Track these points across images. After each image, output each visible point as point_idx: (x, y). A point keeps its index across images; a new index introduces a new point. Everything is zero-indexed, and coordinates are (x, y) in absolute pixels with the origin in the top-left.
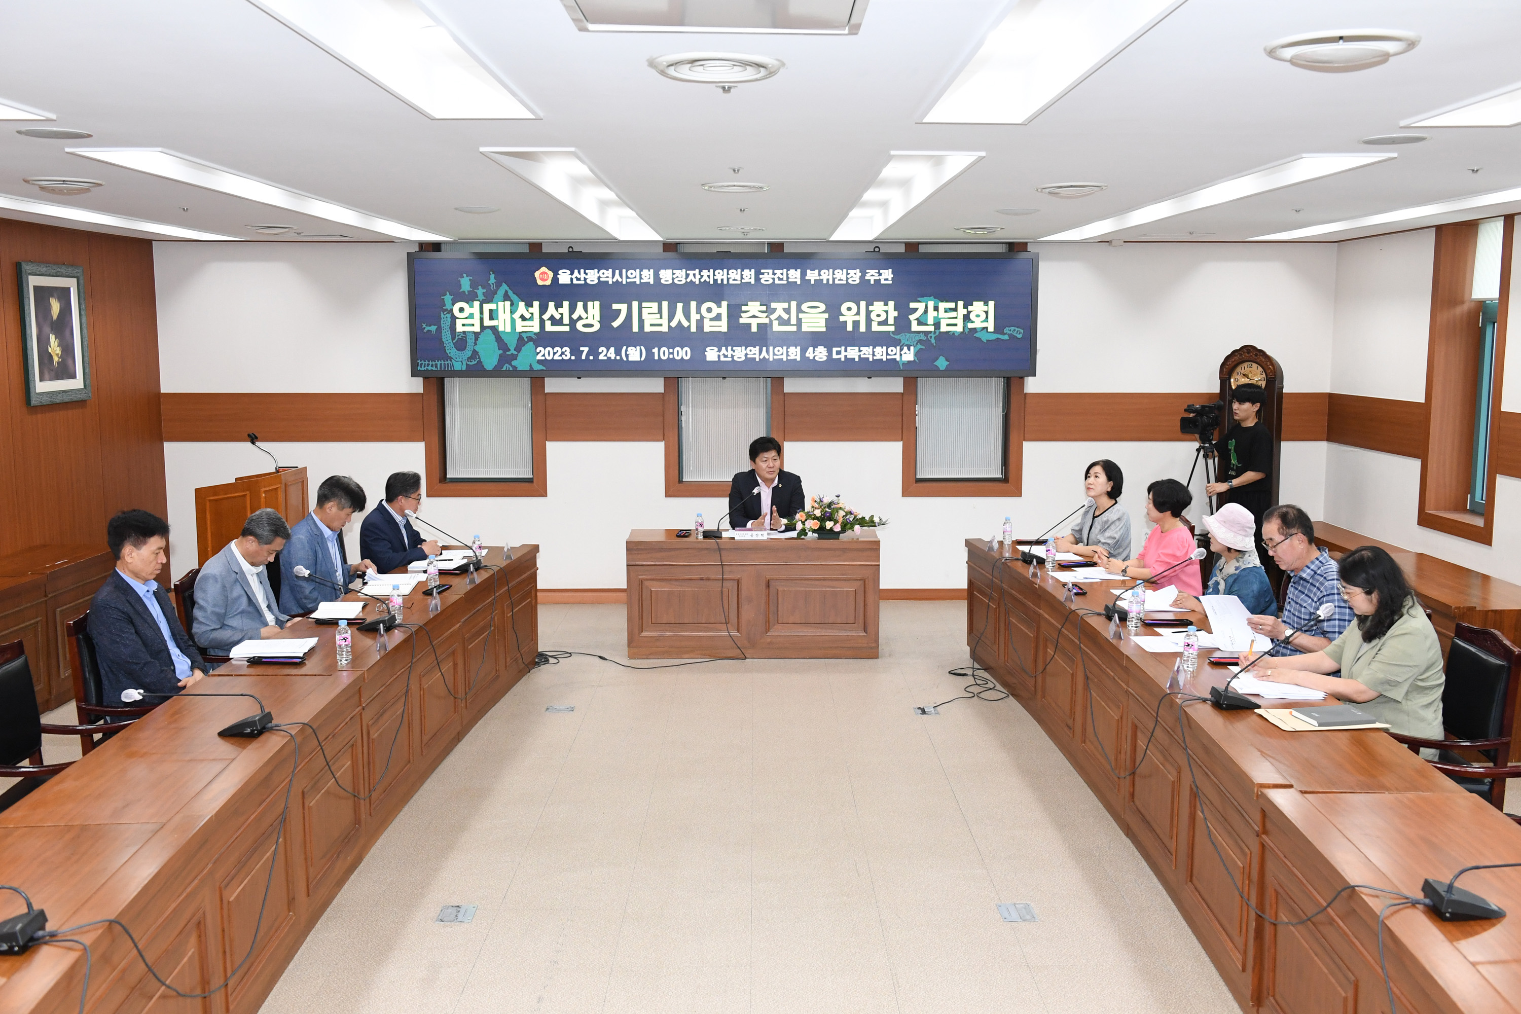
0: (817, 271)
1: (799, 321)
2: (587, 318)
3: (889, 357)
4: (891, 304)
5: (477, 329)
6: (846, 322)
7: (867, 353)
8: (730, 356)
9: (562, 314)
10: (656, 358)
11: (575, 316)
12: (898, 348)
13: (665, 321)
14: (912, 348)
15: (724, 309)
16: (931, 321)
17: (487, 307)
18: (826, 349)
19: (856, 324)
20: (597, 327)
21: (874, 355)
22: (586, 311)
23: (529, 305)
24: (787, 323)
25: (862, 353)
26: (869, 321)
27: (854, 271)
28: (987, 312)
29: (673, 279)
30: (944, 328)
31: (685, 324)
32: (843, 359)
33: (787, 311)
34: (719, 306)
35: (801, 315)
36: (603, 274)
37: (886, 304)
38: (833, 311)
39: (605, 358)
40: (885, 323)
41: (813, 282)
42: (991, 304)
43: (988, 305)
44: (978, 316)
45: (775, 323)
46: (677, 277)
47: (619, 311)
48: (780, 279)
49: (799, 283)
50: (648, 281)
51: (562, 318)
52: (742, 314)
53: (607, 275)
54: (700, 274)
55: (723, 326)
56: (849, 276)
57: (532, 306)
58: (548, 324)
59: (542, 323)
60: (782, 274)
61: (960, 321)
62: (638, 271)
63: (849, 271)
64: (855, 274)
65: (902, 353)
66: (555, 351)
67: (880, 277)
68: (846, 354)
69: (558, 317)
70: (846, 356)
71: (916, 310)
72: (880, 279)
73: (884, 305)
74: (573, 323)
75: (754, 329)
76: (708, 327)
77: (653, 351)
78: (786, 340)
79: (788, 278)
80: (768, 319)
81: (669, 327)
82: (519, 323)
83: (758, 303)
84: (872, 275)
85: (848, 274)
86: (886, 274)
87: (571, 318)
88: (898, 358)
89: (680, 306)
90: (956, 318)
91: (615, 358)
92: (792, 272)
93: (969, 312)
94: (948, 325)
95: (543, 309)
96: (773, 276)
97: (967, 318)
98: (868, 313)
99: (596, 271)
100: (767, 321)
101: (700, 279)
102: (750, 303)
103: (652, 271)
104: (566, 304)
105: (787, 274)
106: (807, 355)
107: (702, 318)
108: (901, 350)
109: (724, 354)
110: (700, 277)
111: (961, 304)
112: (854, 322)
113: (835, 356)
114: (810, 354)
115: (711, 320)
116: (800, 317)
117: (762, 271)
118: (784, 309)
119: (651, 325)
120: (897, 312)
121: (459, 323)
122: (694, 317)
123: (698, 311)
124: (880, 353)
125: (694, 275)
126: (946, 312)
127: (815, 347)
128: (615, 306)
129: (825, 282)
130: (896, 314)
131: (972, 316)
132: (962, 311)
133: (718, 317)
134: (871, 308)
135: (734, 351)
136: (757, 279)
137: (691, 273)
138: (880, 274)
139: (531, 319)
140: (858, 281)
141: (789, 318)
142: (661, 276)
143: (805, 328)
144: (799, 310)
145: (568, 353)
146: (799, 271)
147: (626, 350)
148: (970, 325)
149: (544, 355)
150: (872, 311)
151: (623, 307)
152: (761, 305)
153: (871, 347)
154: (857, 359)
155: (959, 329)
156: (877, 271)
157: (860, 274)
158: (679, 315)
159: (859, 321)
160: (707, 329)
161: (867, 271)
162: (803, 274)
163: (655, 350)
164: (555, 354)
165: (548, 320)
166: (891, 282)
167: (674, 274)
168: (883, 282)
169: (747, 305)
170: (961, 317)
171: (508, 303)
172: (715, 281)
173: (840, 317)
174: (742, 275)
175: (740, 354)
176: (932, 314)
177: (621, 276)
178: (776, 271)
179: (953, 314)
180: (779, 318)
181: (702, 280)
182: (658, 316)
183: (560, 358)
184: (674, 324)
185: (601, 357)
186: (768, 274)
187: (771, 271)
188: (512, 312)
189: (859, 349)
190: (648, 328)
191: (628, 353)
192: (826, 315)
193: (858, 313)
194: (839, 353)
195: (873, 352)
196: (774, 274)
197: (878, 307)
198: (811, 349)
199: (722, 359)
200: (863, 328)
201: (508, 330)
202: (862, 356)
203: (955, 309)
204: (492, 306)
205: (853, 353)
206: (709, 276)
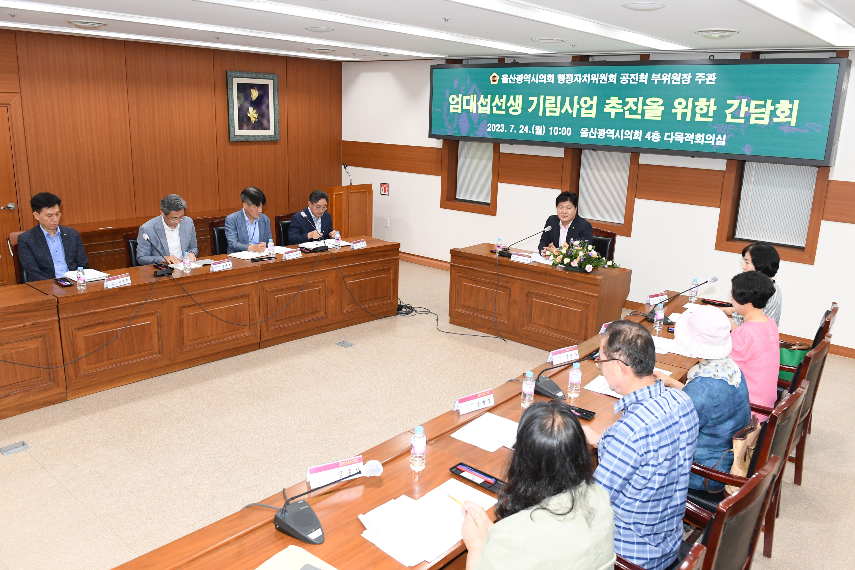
0: (660, 74)
1: (643, 111)
2: (515, 106)
3: (706, 142)
4: (713, 100)
5: (459, 111)
6: (676, 113)
7: (690, 138)
8: (595, 135)
9: (502, 103)
10: (551, 134)
11: (509, 105)
12: (714, 135)
13: (558, 110)
14: (725, 136)
15: (594, 102)
16: (742, 115)
17: (465, 98)
18: (660, 133)
19: (684, 115)
20: (520, 111)
21: (694, 140)
22: (515, 102)
23: (486, 97)
24: (635, 112)
25: (685, 138)
26: (694, 113)
27: (687, 74)
28: (791, 110)
29: (565, 80)
30: (753, 121)
31: (570, 111)
32: (671, 142)
33: (636, 104)
34: (592, 99)
35: (645, 108)
36: (526, 77)
37: (708, 100)
38: (668, 106)
39: (523, 132)
40: (706, 115)
41: (656, 83)
42: (796, 103)
43: (793, 104)
44: (783, 112)
45: (627, 113)
46: (568, 79)
47: (533, 101)
48: (633, 80)
49: (646, 83)
50: (551, 81)
51: (502, 106)
52: (606, 106)
53: (528, 78)
54: (582, 77)
55: (593, 114)
56: (682, 78)
57: (487, 98)
58: (494, 109)
59: (491, 108)
60: (635, 77)
61: (767, 117)
62: (545, 75)
63: (683, 75)
64: (687, 76)
65: (717, 139)
66: (497, 126)
67: (706, 79)
68: (674, 137)
69: (500, 104)
70: (674, 139)
71: (732, 105)
72: (706, 81)
73: (707, 101)
74: (507, 108)
75: (613, 116)
76: (584, 114)
77: (550, 129)
78: (633, 125)
79: (639, 79)
80: (622, 109)
81: (560, 113)
82: (480, 108)
83: (617, 98)
84: (700, 77)
85: (682, 76)
86: (711, 76)
87: (506, 106)
88: (713, 143)
89: (568, 99)
90: (764, 113)
91: (528, 132)
92: (642, 75)
93: (776, 109)
94: (756, 119)
95: (492, 101)
96: (628, 78)
97: (773, 114)
98: (694, 107)
99: (522, 75)
100: (621, 111)
101: (581, 80)
102: (612, 98)
103: (553, 75)
104: (504, 96)
105: (639, 77)
106: (646, 137)
107: (581, 107)
108: (716, 137)
109: (592, 134)
110: (581, 79)
111: (769, 102)
112: (682, 113)
113: (666, 139)
114: (648, 136)
115: (586, 109)
116: (644, 109)
117: (622, 74)
118: (634, 103)
119: (551, 111)
120: (716, 107)
121: (452, 107)
122: (576, 106)
123: (579, 103)
124: (700, 138)
125: (578, 77)
126: (756, 108)
127: (652, 131)
128: (531, 99)
129: (665, 82)
130: (715, 108)
131: (778, 113)
132: (769, 107)
133: (590, 108)
134: (696, 103)
135: (598, 132)
136: (618, 80)
137: (576, 76)
138: (706, 77)
139: (486, 106)
140: (689, 82)
141: (637, 109)
142: (558, 78)
143: (647, 117)
144: (644, 104)
145: (503, 128)
146: (647, 74)
147: (535, 128)
148: (775, 120)
149: (491, 129)
150: (697, 106)
151: (535, 99)
152: (619, 99)
153: (693, 134)
154: (681, 142)
155: (766, 122)
156: (704, 74)
157: (691, 77)
158: (567, 105)
159: (686, 113)
160: (583, 115)
161: (697, 74)
162: (650, 77)
163: (551, 128)
164: (496, 128)
165: (494, 107)
166: (714, 83)
167: (566, 77)
168: (708, 83)
169: (610, 99)
170: (768, 112)
171: (475, 96)
172: (591, 81)
173: (673, 110)
174: (608, 77)
175: (601, 133)
176: (744, 109)
177: (536, 79)
178: (631, 75)
179: (762, 110)
180: (630, 109)
181: (583, 81)
182: (554, 106)
183: (499, 131)
184: (563, 111)
185: (521, 131)
186: (626, 76)
187: (627, 75)
188: (477, 101)
189: (684, 134)
190: (548, 114)
191: (535, 129)
192: (663, 108)
193: (686, 107)
194: (669, 137)
195: (695, 137)
196: (630, 77)
197: (702, 103)
198: (649, 133)
199: (590, 136)
200: (688, 119)
201: (474, 112)
202: (686, 140)
203: (764, 106)
204: (468, 97)
205: (679, 137)
206: (587, 78)
